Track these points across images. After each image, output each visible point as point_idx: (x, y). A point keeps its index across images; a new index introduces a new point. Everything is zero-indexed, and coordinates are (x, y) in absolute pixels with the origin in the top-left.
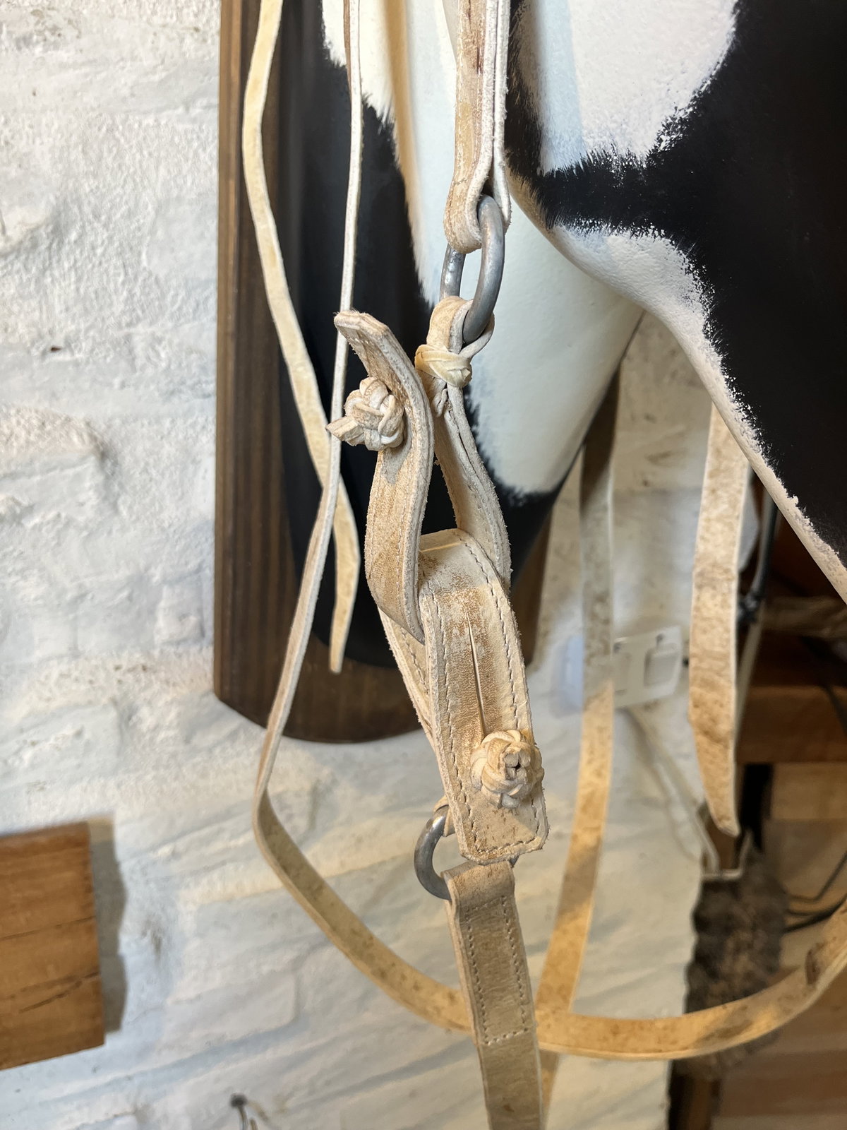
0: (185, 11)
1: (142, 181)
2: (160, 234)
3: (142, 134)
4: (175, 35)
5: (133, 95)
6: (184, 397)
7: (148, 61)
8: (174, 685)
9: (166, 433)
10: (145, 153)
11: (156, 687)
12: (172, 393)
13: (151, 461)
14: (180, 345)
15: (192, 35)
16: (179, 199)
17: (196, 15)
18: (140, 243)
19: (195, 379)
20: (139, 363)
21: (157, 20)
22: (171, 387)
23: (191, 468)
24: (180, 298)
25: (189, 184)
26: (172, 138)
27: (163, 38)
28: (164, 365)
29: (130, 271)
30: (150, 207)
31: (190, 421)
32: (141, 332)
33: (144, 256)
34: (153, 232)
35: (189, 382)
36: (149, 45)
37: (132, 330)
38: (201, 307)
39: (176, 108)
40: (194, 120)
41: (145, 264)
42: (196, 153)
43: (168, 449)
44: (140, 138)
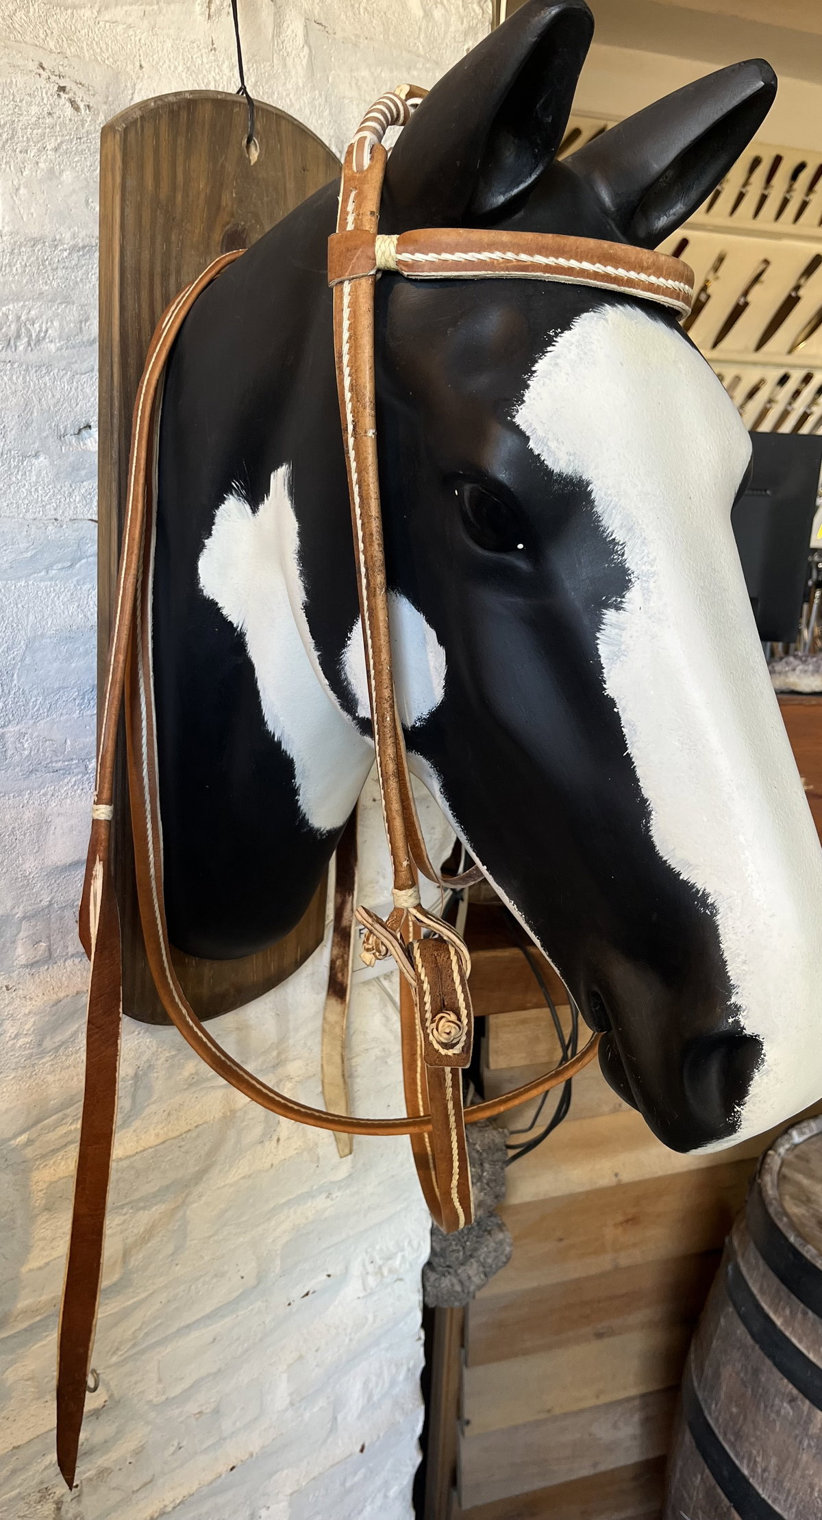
0: (48, 507)
1: (18, 626)
2: (28, 661)
3: (17, 594)
4: (42, 525)
5: (11, 568)
6: (39, 774)
7: (23, 546)
8: (31, 999)
9: (26, 801)
10: (20, 606)
11: (17, 1001)
12: (31, 772)
13: (16, 825)
14: (37, 737)
15: (53, 523)
16: (42, 635)
17: (55, 510)
18: (13, 669)
19: (49, 760)
20: (9, 753)
21: (29, 516)
22: (31, 768)
23: (45, 828)
24: (38, 702)
25: (49, 623)
26: (37, 593)
27: (34, 527)
28: (26, 752)
29: (5, 688)
30: (22, 642)
31: (42, 791)
32: (12, 729)
33: (15, 675)
34: (22, 660)
35: (44, 763)
36: (24, 533)
37: (5, 730)
38: (53, 707)
39: (40, 572)
40: (51, 579)
41: (15, 682)
42: (53, 601)
43: (28, 815)
44: (16, 596)
